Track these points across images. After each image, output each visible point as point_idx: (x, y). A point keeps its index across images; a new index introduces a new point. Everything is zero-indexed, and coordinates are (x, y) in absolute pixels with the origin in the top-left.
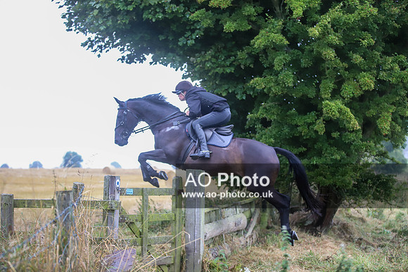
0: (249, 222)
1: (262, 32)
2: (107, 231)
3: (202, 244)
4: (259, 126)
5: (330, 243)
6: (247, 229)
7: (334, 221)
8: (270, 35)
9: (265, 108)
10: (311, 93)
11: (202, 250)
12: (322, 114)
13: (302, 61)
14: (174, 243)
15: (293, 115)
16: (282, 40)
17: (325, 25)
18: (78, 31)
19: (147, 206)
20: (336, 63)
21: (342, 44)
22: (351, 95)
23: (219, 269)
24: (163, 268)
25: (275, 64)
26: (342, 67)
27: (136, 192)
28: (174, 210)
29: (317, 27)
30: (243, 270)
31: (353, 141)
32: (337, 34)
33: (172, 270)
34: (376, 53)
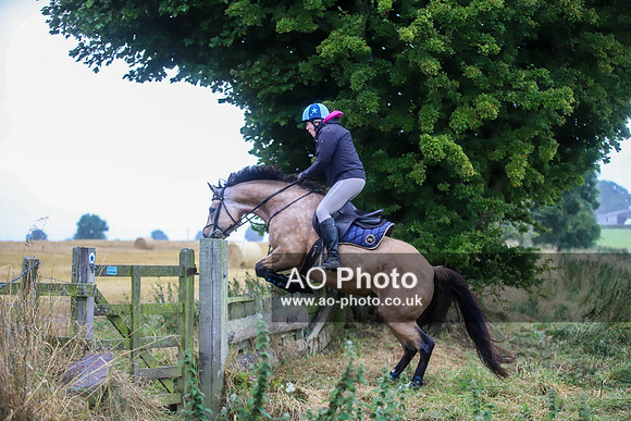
0: (314, 319)
3: (224, 348)
6: (310, 329)
10: (407, 125)
11: (223, 357)
14: (182, 347)
15: (380, 157)
16: (360, 46)
17: (425, 24)
18: (67, 33)
19: (139, 291)
20: (441, 81)
21: (452, 52)
22: (465, 126)
23: (249, 385)
24: (166, 383)
25: (352, 81)
26: (452, 87)
27: (123, 271)
28: (182, 297)
29: (412, 26)
30: (285, 386)
31: (471, 197)
32: (443, 37)
33: (180, 386)
34: (503, 64)
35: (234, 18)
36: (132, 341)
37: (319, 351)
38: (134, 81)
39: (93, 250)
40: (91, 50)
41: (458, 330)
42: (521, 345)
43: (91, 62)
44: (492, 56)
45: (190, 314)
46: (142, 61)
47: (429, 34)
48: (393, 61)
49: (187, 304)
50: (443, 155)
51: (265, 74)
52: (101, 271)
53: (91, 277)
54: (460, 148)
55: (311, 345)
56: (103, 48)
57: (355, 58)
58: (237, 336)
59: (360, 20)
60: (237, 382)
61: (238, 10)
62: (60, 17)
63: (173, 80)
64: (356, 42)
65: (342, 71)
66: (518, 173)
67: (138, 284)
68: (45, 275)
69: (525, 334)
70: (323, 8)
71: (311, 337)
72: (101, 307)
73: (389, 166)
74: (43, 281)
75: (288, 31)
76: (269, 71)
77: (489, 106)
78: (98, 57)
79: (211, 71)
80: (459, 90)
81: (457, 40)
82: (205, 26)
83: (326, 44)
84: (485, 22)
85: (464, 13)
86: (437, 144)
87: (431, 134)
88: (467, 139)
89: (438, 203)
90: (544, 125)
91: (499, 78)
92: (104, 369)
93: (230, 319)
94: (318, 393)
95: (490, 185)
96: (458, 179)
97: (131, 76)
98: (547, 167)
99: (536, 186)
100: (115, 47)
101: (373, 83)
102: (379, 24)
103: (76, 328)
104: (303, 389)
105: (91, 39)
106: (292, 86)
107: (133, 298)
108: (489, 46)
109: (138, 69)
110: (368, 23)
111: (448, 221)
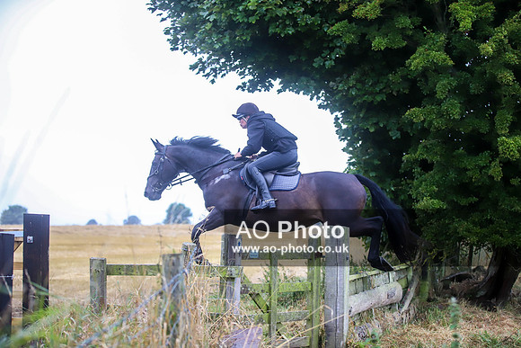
0: (405, 293)
1: (420, 49)
2: (225, 304)
3: (346, 322)
4: (417, 170)
5: (509, 321)
6: (402, 302)
7: (514, 291)
8: (430, 54)
9: (425, 147)
10: (484, 128)
11: (346, 329)
12: (497, 154)
13: (472, 86)
14: (310, 320)
15: (461, 155)
16: (445, 60)
17: (501, 41)
18: (185, 50)
19: (276, 273)
28: (310, 278)
29: (490, 42)
32: (516, 52)
35: (334, 37)
36: (270, 315)
37: (410, 322)
38: (246, 91)
40: (208, 64)
43: (208, 75)
45: (317, 291)
47: (504, 49)
48: (472, 73)
49: (315, 283)
50: (518, 155)
51: (359, 86)
53: (239, 260)
55: (404, 316)
56: (218, 63)
59: (443, 38)
61: (338, 30)
62: (179, 37)
63: (279, 91)
64: (440, 57)
70: (412, 27)
71: (403, 310)
72: (245, 286)
75: (382, 48)
76: (363, 83)
78: (215, 70)
79: (312, 82)
83: (414, 59)
86: (513, 146)
87: (506, 137)
89: (511, 195)
93: (350, 295)
97: (243, 87)
102: (459, 41)
106: (384, 96)
109: (249, 81)
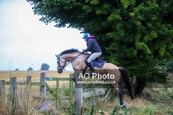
1: (112, 14)
3: (82, 100)
6: (105, 95)
9: (113, 45)
11: (81, 103)
15: (125, 48)
18: (39, 14)
19: (58, 85)
20: (141, 27)
21: (144, 19)
22: (148, 40)
23: (88, 110)
24: (66, 110)
25: (117, 27)
26: (144, 29)
27: (54, 79)
28: (70, 86)
29: (133, 12)
30: (98, 111)
31: (149, 59)
32: (142, 15)
33: (69, 111)
34: (158, 23)
35: (84, 10)
36: (56, 98)
37: (108, 101)
38: (57, 27)
39: (46, 73)
40: (45, 19)
41: (146, 96)
42: (163, 100)
43: (45, 22)
44: (155, 21)
45: (72, 91)
46: (59, 22)
47: (138, 15)
48: (128, 22)
49: (72, 88)
50: (142, 48)
51: (93, 26)
52: (48, 79)
53: (46, 81)
54: (146, 46)
55: (105, 99)
56: (49, 18)
57: (117, 21)
58: (85, 97)
59: (119, 11)
60: (85, 109)
61: (86, 8)
62: (37, 10)
63: (68, 27)
64: (118, 17)
65: (114, 25)
66: (162, 53)
67: (58, 83)
68: (33, 80)
69: (164, 97)
70: (109, 8)
71: (105, 97)
72: (48, 89)
73: (127, 50)
74: (32, 82)
75: (99, 14)
76: (94, 25)
77: (154, 34)
78: (47, 21)
79: (78, 24)
80: (146, 30)
81: (145, 16)
82: (76, 12)
83: (110, 17)
84: (153, 11)
85: (148, 9)
86: (140, 45)
87: (138, 42)
88: (148, 43)
89: (140, 61)
90: (169, 40)
91: (157, 27)
92: (49, 106)
93: (83, 92)
94: (107, 113)
95: (155, 56)
96: (146, 54)
97: (56, 26)
98: (170, 51)
99: (167, 56)
100: (52, 18)
101: (122, 28)
102: (124, 12)
103: (41, 95)
104: (103, 112)
105: (45, 16)
106: (100, 28)
107: (57, 86)
108: (154, 18)
109: (58, 24)
110: (121, 12)
111: (143, 66)
